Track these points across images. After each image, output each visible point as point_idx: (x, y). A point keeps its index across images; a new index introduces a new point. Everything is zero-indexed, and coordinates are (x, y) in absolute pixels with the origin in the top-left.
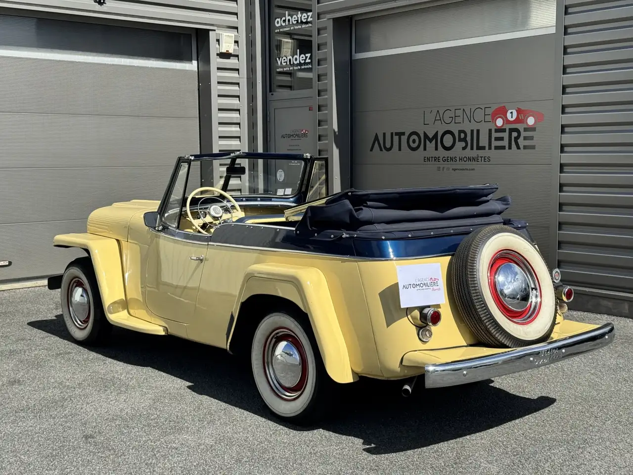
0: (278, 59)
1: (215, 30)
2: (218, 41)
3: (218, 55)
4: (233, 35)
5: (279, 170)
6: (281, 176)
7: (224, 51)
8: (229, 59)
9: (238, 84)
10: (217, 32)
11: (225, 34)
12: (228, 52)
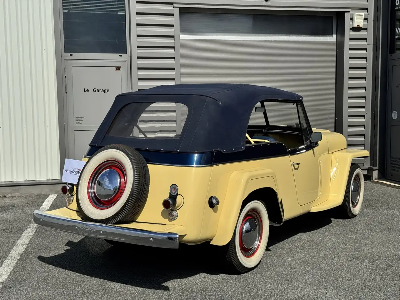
0: (396, 29)
1: (349, 12)
2: (351, 19)
3: (350, 29)
4: (363, 14)
5: (394, 111)
6: (395, 116)
7: (355, 25)
8: (360, 31)
9: (366, 49)
10: (351, 12)
11: (356, 14)
12: (358, 27)
